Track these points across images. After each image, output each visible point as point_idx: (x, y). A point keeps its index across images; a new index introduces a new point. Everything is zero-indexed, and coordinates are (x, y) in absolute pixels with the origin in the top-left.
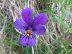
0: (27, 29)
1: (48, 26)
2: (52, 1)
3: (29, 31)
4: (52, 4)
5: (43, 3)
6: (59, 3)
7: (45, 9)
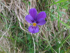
0: (33, 22)
1: (47, 24)
2: (49, 4)
3: (34, 23)
4: (50, 6)
5: (42, 6)
6: (55, 6)
7: (44, 10)
